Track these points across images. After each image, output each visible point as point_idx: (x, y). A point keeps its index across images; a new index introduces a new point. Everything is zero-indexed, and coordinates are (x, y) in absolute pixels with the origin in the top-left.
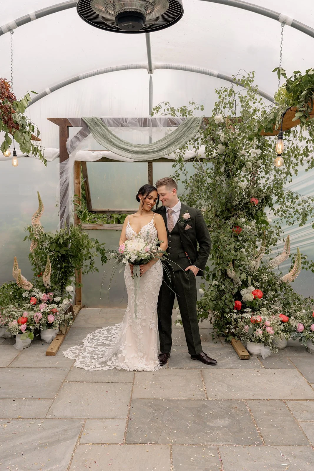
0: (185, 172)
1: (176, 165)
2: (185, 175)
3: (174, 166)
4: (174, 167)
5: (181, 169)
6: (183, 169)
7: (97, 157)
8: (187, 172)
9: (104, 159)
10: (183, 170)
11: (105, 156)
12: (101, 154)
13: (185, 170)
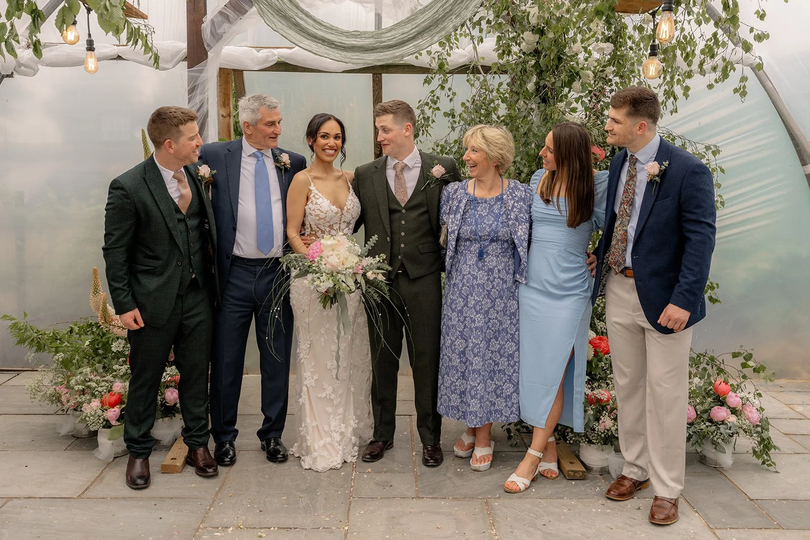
0: (450, 93)
1: (432, 78)
2: (451, 100)
3: (428, 81)
4: (427, 84)
5: (443, 88)
6: (447, 86)
7: (266, 61)
8: (454, 94)
9: (282, 66)
10: (446, 89)
11: (283, 60)
12: (274, 55)
13: (450, 89)
